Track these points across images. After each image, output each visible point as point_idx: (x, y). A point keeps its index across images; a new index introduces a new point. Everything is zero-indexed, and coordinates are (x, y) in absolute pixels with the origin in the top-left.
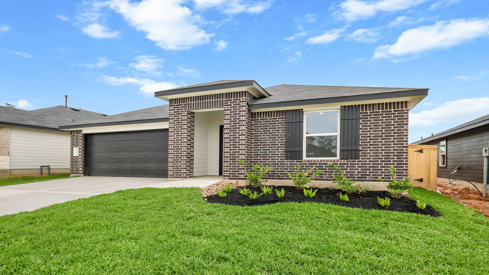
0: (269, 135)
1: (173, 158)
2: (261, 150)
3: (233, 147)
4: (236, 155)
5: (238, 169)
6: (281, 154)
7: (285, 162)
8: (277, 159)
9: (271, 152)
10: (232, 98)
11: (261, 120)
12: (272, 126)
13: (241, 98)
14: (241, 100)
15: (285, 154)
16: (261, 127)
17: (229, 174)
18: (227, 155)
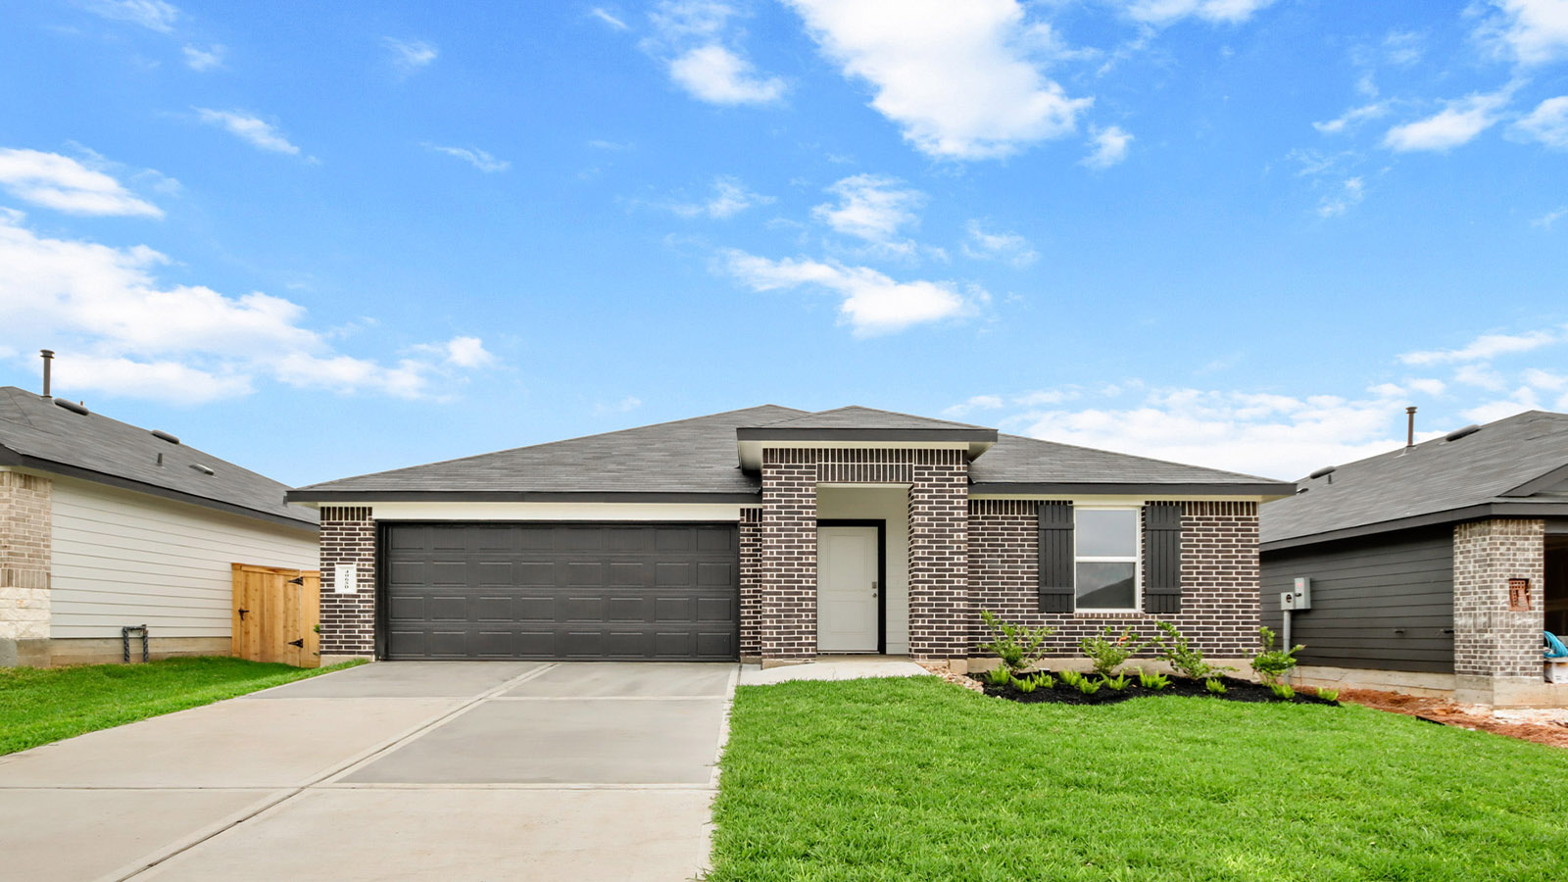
0: (1003, 556)
1: (775, 605)
2: (984, 589)
3: (937, 582)
4: (945, 599)
5: (950, 634)
6: (1028, 600)
7: (1036, 617)
8: (1020, 611)
9: (1006, 595)
10: (932, 462)
11: (983, 518)
12: (1008, 534)
13: (955, 466)
14: (955, 471)
15: (1038, 600)
16: (984, 534)
17: (929, 645)
18: (923, 599)
